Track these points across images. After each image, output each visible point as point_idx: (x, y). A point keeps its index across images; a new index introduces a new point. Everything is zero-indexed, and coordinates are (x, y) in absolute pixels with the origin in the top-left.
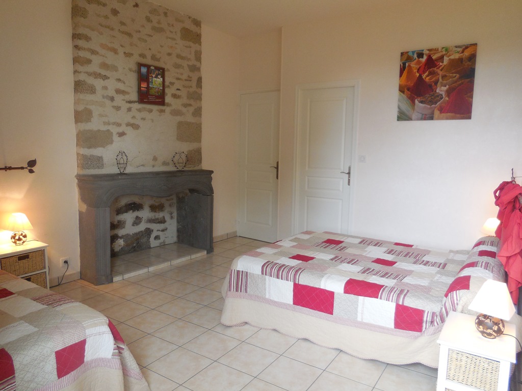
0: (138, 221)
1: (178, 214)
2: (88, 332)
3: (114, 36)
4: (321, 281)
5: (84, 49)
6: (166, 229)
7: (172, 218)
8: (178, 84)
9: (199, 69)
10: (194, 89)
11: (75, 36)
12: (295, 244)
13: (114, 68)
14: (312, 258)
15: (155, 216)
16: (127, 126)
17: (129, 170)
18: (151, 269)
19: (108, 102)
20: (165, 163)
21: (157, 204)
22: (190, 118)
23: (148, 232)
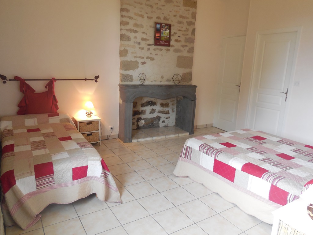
0: (153, 111)
1: (176, 110)
2: (89, 162)
3: (142, 8)
4: (229, 160)
5: (125, 17)
6: (169, 118)
7: (173, 111)
8: (179, 34)
9: (194, 24)
10: (190, 36)
11: (122, 10)
12: (232, 135)
13: (142, 26)
14: (235, 146)
15: (163, 110)
16: (147, 59)
17: (147, 83)
18: (154, 138)
19: (137, 46)
20: (168, 80)
21: (165, 103)
22: (185, 54)
23: (159, 118)
